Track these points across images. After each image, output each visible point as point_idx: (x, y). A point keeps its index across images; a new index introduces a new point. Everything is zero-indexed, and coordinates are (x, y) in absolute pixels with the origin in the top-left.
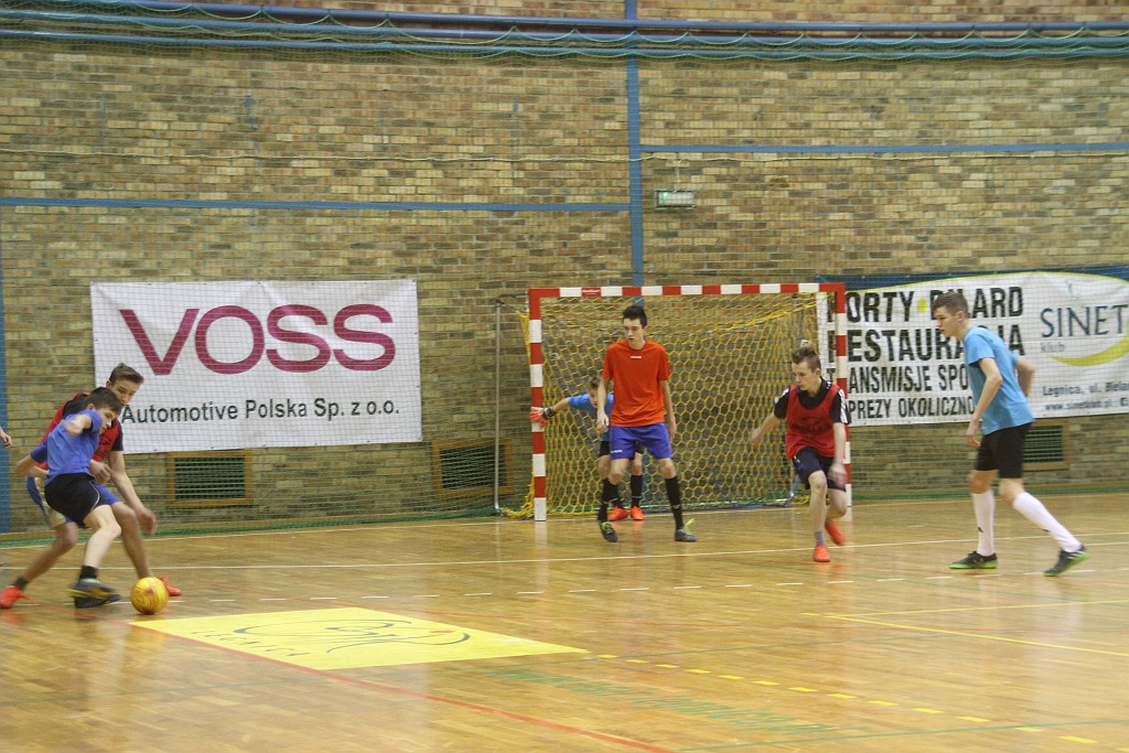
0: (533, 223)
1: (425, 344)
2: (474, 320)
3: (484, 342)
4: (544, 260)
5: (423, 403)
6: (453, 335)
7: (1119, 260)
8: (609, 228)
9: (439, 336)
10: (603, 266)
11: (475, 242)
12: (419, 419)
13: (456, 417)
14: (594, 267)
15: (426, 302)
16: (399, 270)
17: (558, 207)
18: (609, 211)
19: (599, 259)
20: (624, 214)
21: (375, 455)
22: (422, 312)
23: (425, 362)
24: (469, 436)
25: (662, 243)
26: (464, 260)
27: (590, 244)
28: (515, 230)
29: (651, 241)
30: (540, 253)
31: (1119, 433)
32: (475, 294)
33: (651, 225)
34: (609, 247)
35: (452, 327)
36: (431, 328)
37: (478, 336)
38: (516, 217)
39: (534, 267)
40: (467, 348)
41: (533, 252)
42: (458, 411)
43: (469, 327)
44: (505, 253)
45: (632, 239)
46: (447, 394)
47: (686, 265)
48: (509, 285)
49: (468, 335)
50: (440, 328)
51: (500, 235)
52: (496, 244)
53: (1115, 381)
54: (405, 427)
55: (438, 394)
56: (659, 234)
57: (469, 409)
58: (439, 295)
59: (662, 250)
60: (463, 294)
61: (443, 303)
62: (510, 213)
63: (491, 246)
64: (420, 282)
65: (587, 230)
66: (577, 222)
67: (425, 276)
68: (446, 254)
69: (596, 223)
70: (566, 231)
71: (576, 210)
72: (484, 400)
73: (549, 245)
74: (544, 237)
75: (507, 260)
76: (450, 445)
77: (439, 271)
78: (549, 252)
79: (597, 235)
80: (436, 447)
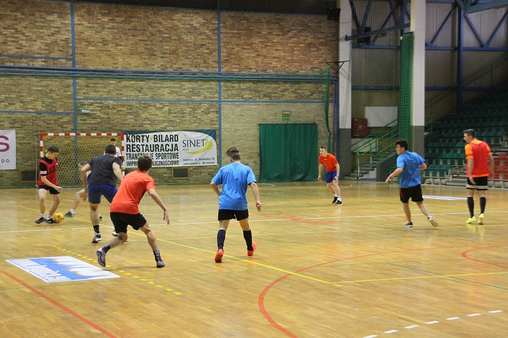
0: (47, 116)
1: (18, 146)
2: (31, 140)
3: (34, 145)
4: (50, 126)
5: (17, 160)
6: (25, 143)
7: (203, 129)
8: (68, 118)
9: (21, 144)
10: (66, 128)
11: (31, 121)
12: (15, 164)
13: (26, 164)
14: (64, 128)
15: (18, 135)
16: (11, 127)
17: (54, 113)
18: (68, 114)
19: (65, 126)
20: (72, 115)
21: (4, 172)
22: (17, 138)
23: (17, 150)
24: (29, 168)
25: (82, 122)
26: (28, 125)
27: (63, 122)
28: (42, 118)
29: (79, 121)
30: (49, 124)
31: (202, 171)
32: (32, 134)
33: (79, 118)
34: (68, 123)
35: (25, 141)
36: (19, 142)
37: (32, 144)
38: (43, 115)
39: (47, 127)
40: (29, 147)
41: (47, 124)
42: (26, 162)
43: (30, 142)
44: (40, 124)
45: (75, 121)
46: (23, 158)
47: (88, 127)
48: (41, 131)
49: (29, 144)
50: (22, 142)
51: (39, 119)
52: (38, 122)
53: (201, 158)
54: (12, 166)
55: (21, 158)
56: (81, 120)
57: (30, 161)
58: (22, 134)
59: (82, 124)
60: (28, 133)
61: (23, 136)
62: (42, 114)
63: (36, 122)
64: (16, 131)
65: (62, 119)
66: (60, 117)
67: (18, 129)
68: (24, 124)
69: (65, 117)
70: (56, 118)
71: (59, 114)
72: (33, 160)
73: (52, 122)
74: (50, 120)
75: (41, 125)
76: (24, 170)
77: (22, 128)
78: (52, 124)
79: (65, 120)
80: (20, 170)
